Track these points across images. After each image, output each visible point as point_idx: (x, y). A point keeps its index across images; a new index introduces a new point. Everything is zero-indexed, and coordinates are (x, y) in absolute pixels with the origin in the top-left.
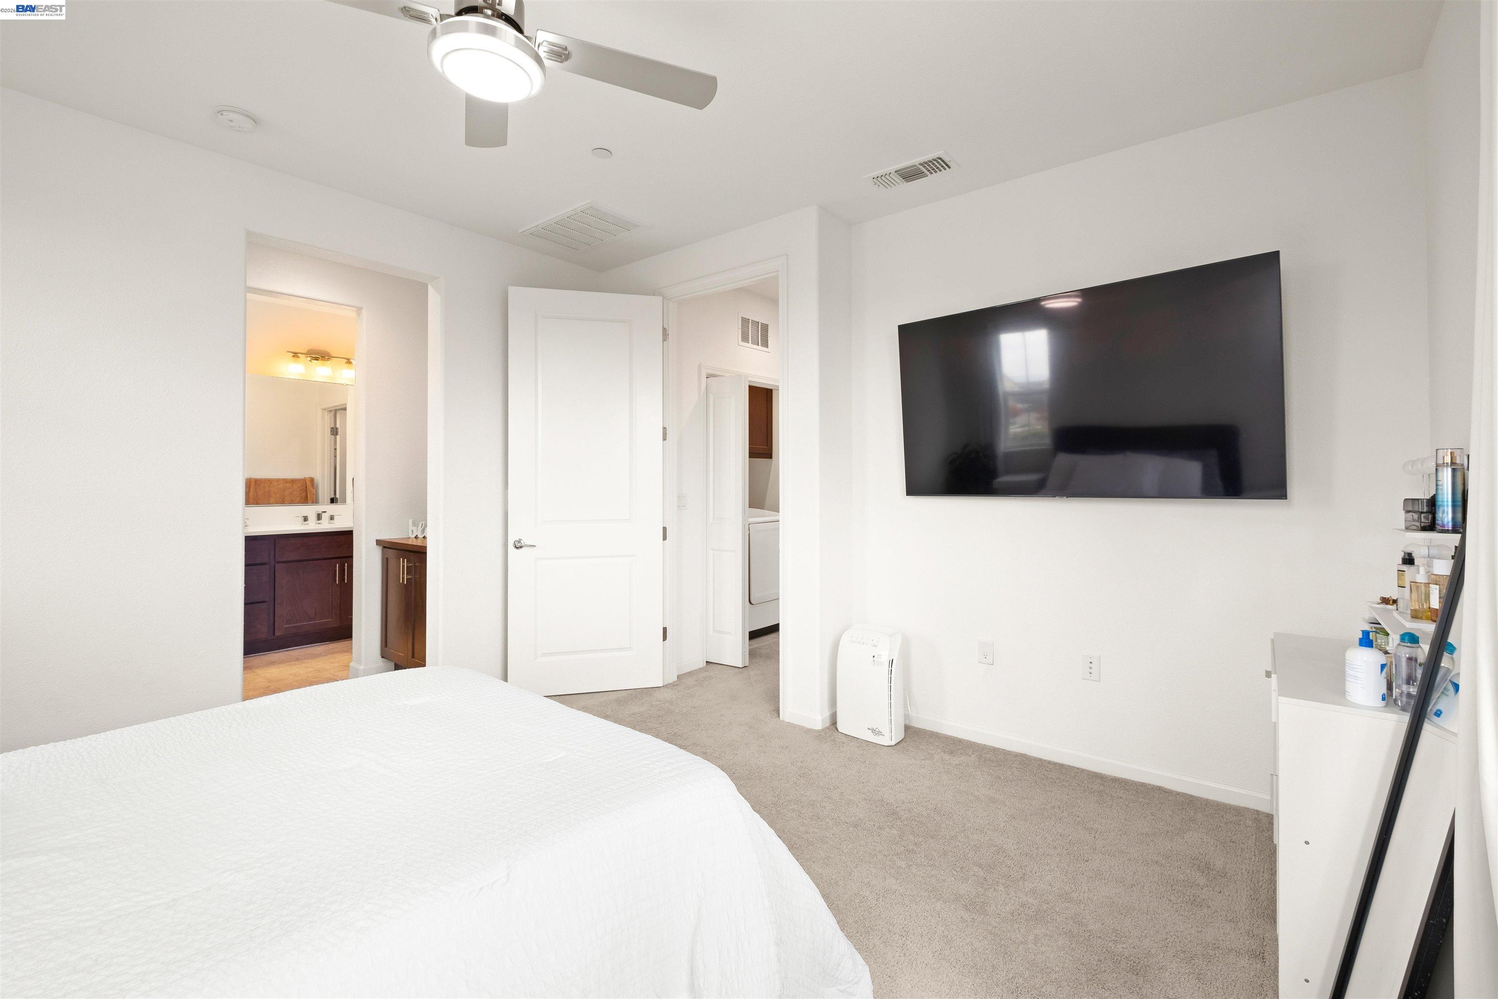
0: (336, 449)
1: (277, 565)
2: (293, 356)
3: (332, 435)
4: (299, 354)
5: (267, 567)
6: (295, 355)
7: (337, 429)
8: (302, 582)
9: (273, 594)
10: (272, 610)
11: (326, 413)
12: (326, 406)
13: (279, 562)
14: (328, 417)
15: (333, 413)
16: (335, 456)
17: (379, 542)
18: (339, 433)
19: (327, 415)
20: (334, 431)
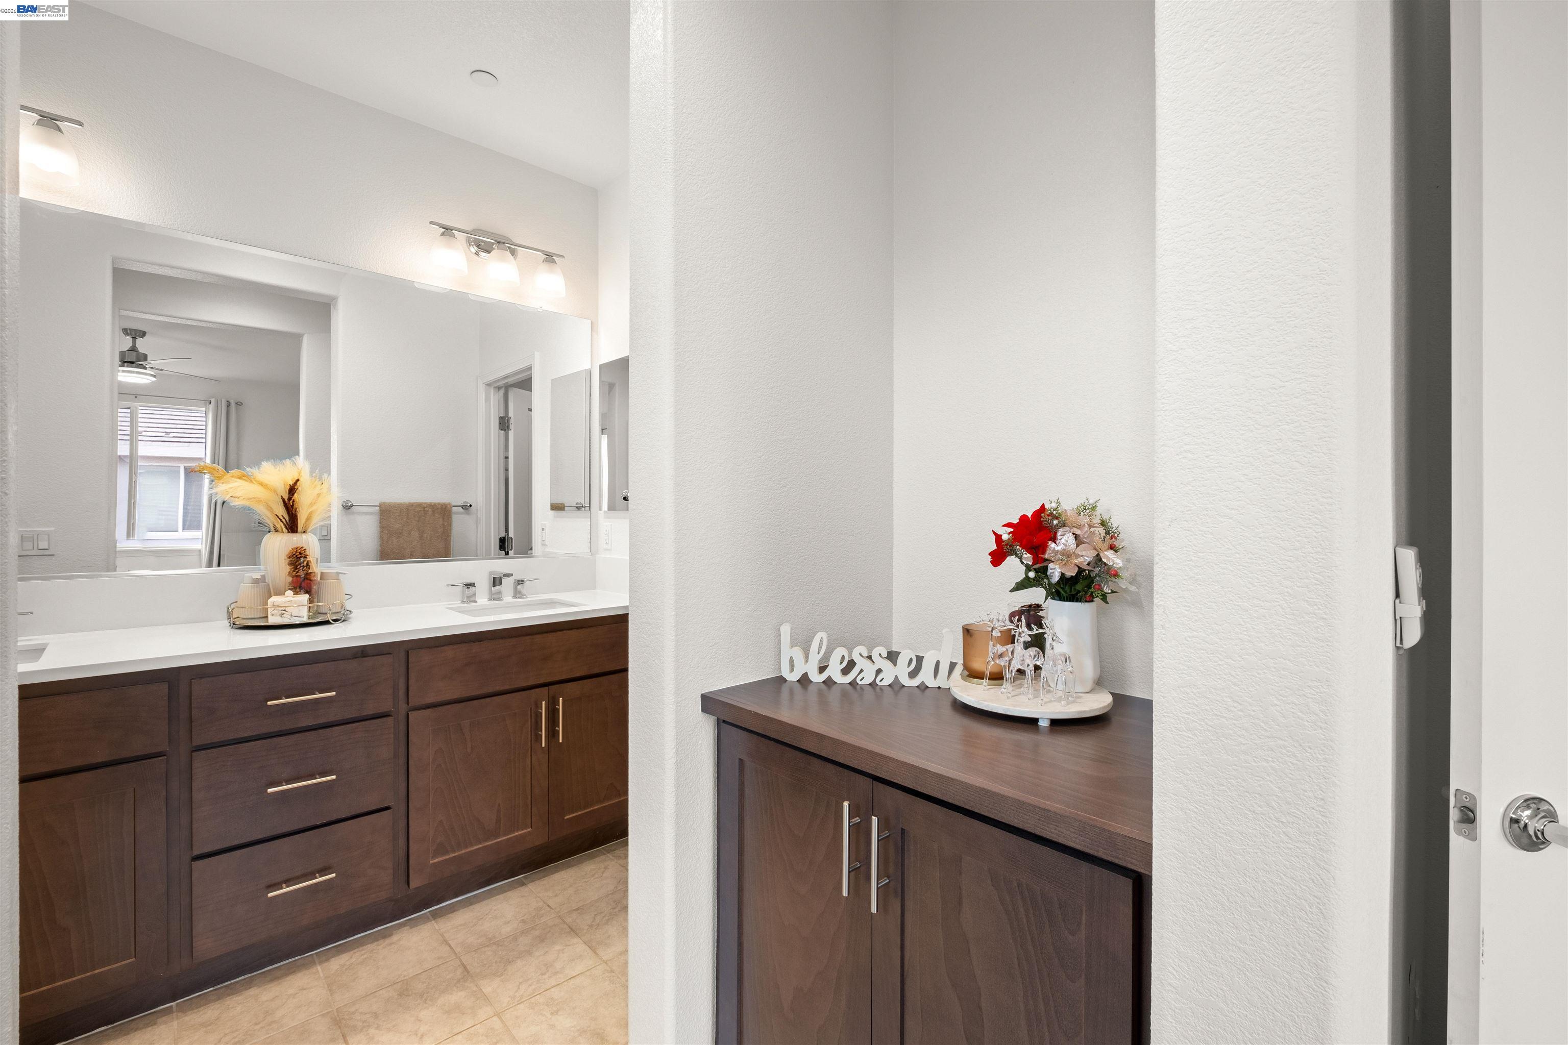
0: (507, 458)
1: (412, 715)
2: (443, 234)
3: (502, 430)
4: (454, 231)
5: (390, 720)
6: (448, 231)
7: (509, 419)
8: (469, 750)
9: (403, 785)
10: (402, 824)
11: (492, 391)
12: (492, 378)
13: (416, 709)
14: (495, 398)
15: (502, 392)
16: (507, 470)
17: (709, 703)
18: (512, 427)
19: (494, 395)
20: (504, 424)
